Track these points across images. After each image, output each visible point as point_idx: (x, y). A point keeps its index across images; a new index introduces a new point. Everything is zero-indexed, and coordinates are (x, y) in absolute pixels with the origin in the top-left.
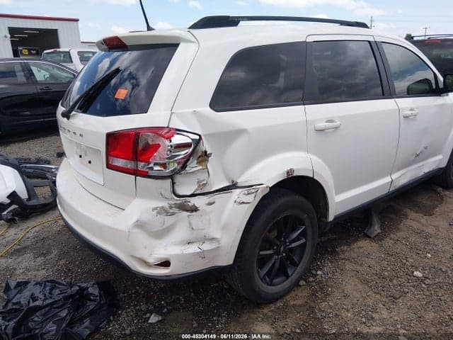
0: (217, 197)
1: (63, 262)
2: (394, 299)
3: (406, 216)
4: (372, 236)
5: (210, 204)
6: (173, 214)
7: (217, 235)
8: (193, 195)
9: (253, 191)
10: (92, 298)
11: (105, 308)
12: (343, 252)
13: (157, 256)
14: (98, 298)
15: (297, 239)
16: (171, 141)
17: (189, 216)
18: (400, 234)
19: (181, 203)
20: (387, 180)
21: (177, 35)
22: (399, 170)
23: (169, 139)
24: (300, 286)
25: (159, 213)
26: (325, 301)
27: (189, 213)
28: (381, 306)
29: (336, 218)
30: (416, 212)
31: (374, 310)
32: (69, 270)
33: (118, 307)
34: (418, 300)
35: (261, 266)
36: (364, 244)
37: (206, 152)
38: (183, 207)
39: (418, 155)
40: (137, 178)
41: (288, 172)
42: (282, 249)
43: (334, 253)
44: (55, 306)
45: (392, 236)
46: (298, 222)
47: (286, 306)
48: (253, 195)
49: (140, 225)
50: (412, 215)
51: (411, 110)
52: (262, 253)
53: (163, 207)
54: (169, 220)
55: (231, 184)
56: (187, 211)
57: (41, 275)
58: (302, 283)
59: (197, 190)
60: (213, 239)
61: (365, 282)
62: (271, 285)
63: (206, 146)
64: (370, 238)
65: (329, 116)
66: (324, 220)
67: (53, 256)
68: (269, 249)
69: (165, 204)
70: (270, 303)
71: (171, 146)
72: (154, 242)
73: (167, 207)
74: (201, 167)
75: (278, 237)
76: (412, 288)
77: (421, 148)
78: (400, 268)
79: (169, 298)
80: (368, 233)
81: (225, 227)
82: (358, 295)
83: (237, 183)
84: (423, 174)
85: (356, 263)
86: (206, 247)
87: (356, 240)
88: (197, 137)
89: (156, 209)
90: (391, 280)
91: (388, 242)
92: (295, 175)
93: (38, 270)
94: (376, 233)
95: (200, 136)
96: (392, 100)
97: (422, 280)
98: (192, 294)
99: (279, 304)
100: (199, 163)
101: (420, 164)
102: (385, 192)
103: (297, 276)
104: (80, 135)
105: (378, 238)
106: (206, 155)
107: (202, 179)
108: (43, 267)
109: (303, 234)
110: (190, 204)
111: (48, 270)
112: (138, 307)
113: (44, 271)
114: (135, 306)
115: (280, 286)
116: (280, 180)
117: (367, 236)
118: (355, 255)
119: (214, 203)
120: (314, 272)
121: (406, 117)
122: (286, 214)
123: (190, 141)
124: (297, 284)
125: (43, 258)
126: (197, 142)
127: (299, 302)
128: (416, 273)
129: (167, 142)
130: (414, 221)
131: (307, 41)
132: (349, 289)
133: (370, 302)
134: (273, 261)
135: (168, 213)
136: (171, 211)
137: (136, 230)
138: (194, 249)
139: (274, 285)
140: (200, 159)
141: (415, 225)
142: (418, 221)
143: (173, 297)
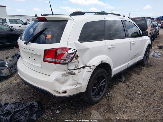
0: (81, 70)
1: (19, 96)
2: (133, 100)
3: (132, 75)
4: (123, 81)
5: (79, 72)
6: (68, 76)
7: (81, 82)
8: (74, 70)
9: (92, 68)
10: (35, 107)
11: (40, 110)
12: (115, 87)
13: (62, 90)
14: (38, 106)
15: (103, 83)
16: (68, 52)
17: (73, 76)
18: (131, 81)
19: (70, 72)
20: (127, 64)
21: (67, 18)
22: (130, 60)
23: (67, 51)
24: (104, 98)
25: (63, 76)
26: (112, 102)
27: (73, 75)
28: (129, 102)
29: (114, 76)
30: (135, 74)
31: (127, 104)
32: (22, 98)
33: (44, 109)
34: (140, 100)
35: (93, 92)
36: (121, 84)
37: (78, 55)
38: (71, 74)
39: (135, 56)
40: (56, 64)
41: (101, 62)
42: (99, 86)
43: (112, 87)
44: (23, 110)
45: (129, 81)
46: (103, 77)
47: (100, 104)
48: (92, 69)
49: (57, 80)
50: (133, 74)
51: (134, 42)
52: (93, 88)
53: (64, 74)
54: (66, 78)
55: (84, 66)
56: (72, 75)
57: (12, 101)
58: (104, 97)
59: (75, 68)
60: (80, 83)
61: (123, 96)
62: (95, 98)
63: (78, 54)
64: (122, 82)
65: (112, 44)
66: (110, 76)
67: (15, 94)
68: (95, 86)
69: (65, 73)
70: (95, 104)
71: (68, 54)
72: (62, 85)
73: (66, 74)
74: (76, 60)
75: (97, 83)
76: (138, 97)
77: (136, 54)
78: (133, 91)
79: (62, 105)
80: (121, 81)
81: (83, 80)
82: (122, 100)
83: (86, 65)
84: (136, 61)
85: (119, 90)
86: (78, 86)
87: (118, 83)
88: (76, 51)
89: (62, 74)
90: (131, 95)
91: (128, 83)
92: (103, 62)
93: (10, 99)
94: (124, 81)
95: (76, 50)
96: (128, 39)
97: (140, 94)
98: (69, 103)
99: (98, 104)
100: (76, 59)
101: (136, 58)
102: (126, 67)
103: (103, 95)
104: (33, 50)
105: (125, 82)
106: (78, 56)
107: (76, 64)
108: (12, 98)
109: (105, 81)
110: (73, 72)
111: (14, 99)
112: (51, 109)
113: (13, 99)
114: (50, 108)
115: (98, 98)
116: (99, 64)
117: (121, 82)
118: (119, 88)
119: (80, 72)
120: (107, 93)
121: (132, 44)
122: (100, 75)
123: (73, 52)
124: (103, 98)
125: (11, 95)
126: (76, 52)
127: (104, 103)
128: (138, 92)
129: (67, 52)
130: (134, 76)
131: (105, 20)
132: (118, 98)
133: (126, 101)
134: (96, 90)
135: (66, 75)
136: (67, 75)
137: (56, 82)
138: (74, 87)
139: (96, 98)
140: (76, 58)
141: (135, 78)
142: (136, 76)
143: (63, 105)
